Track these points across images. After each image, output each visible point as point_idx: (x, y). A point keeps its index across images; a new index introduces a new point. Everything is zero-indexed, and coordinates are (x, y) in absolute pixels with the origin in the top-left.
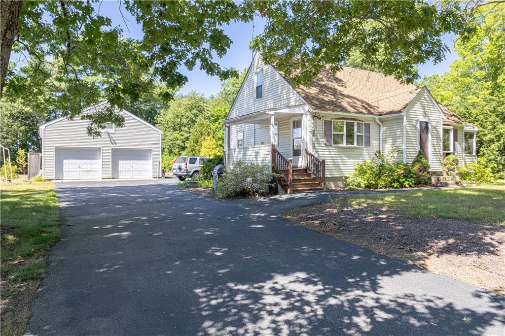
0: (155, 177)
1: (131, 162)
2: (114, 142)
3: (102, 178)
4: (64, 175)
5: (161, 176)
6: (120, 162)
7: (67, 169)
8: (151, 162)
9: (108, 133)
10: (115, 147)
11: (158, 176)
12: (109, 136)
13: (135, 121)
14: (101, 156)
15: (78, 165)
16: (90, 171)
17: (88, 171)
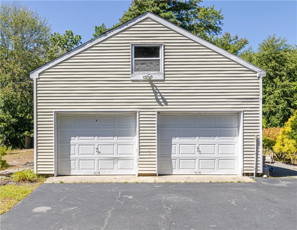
0: (248, 175)
1: (197, 140)
2: (163, 99)
3: (140, 175)
4: (72, 167)
5: (260, 171)
6: (175, 140)
7: (76, 156)
8: (239, 139)
9: (151, 81)
10: (164, 109)
11: (254, 172)
12: (153, 86)
13: (205, 52)
14: (137, 129)
15: (96, 147)
16: (118, 159)
17: (114, 159)
